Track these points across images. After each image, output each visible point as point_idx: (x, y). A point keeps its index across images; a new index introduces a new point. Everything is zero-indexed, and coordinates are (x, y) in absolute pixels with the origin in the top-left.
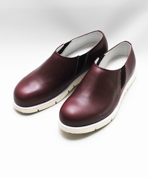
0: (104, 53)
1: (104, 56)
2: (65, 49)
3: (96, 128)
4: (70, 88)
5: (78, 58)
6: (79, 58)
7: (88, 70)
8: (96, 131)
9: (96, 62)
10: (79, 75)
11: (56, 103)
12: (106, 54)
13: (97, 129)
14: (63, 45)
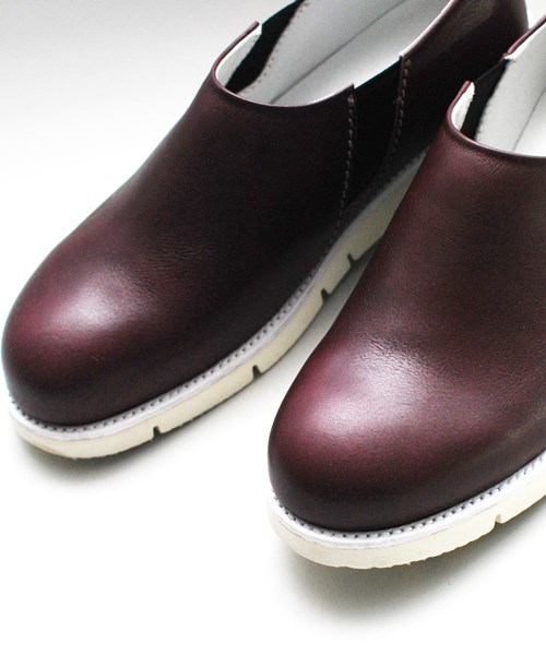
0: (505, 51)
1: (503, 67)
2: (277, 47)
3: (499, 517)
4: (331, 271)
5: (351, 100)
6: (357, 102)
7: (423, 155)
8: (501, 530)
9: (458, 113)
10: (375, 194)
11: (257, 373)
12: (516, 55)
13: (503, 521)
14: (258, 31)
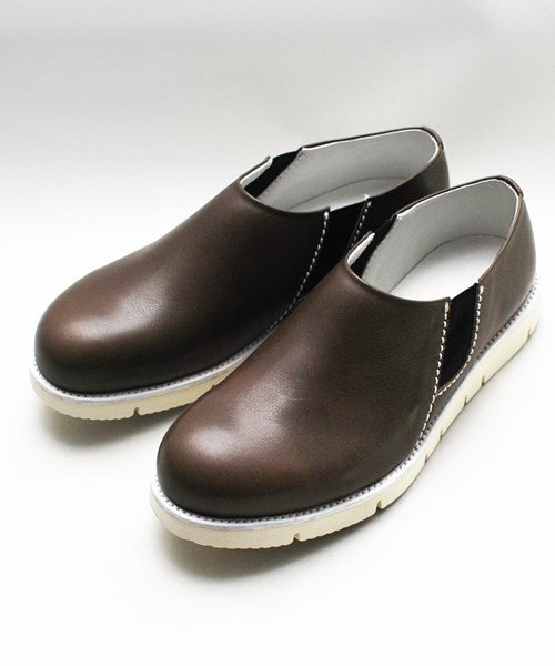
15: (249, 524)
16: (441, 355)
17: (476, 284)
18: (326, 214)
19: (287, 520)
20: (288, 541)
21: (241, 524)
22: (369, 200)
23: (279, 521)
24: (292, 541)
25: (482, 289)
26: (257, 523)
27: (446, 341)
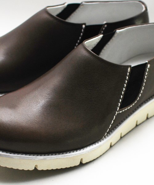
15: (12, 155)
16: (123, 93)
17: (146, 63)
18: (84, 26)
19: (32, 157)
20: (32, 168)
21: (8, 154)
22: (106, 24)
23: (28, 156)
24: (33, 168)
25: (149, 66)
26: (16, 155)
27: (126, 87)
